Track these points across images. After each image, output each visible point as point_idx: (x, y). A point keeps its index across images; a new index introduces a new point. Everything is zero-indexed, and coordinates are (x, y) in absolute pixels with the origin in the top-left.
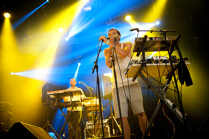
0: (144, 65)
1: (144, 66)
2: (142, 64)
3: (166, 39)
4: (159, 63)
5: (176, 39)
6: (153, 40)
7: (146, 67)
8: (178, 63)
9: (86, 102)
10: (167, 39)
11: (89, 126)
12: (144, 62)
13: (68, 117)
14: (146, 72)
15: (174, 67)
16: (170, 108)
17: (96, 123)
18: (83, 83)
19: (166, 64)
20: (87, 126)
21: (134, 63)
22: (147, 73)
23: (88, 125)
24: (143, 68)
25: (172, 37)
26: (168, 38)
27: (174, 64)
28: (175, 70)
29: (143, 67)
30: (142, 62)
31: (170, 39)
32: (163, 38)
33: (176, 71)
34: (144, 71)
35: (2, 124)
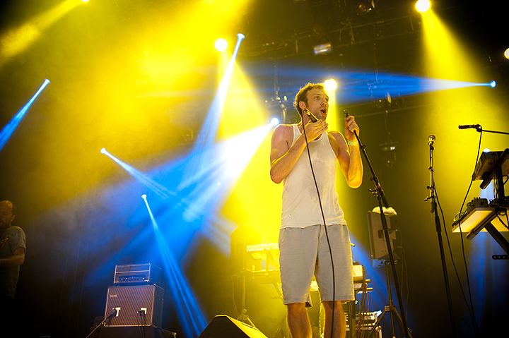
1: (502, 213)
7: (506, 214)
14: (505, 226)
21: (479, 205)
22: (508, 228)
29: (499, 214)
34: (503, 223)
35: (143, 311)
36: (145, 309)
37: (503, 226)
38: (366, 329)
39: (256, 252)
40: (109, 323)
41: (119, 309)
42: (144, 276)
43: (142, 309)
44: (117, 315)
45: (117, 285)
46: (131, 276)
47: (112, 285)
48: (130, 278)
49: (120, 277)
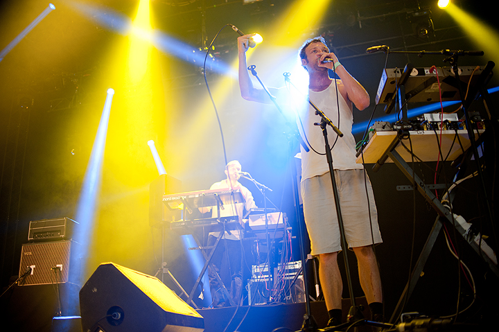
0: (405, 133)
1: (405, 137)
2: (400, 132)
3: (456, 72)
4: (438, 130)
5: (480, 72)
6: (424, 74)
7: (409, 138)
8: (484, 130)
9: (253, 220)
10: (460, 73)
11: (259, 277)
12: (405, 127)
13: (211, 253)
14: (408, 151)
15: (477, 138)
16: (463, 235)
17: (275, 269)
18: (247, 176)
19: (456, 132)
20: (255, 276)
21: (381, 129)
22: (411, 152)
23: (257, 274)
24: (403, 140)
25: (471, 68)
26: (462, 70)
27: (475, 131)
28: (478, 146)
29: (402, 138)
30: (399, 127)
31: (467, 73)
32: (450, 71)
33: (480, 147)
34: (406, 147)
35: (59, 268)
36: (61, 266)
37: (406, 150)
38: (288, 278)
39: (172, 201)
40: (24, 282)
41: (34, 266)
42: (60, 231)
43: (57, 266)
44: (32, 273)
45: (31, 241)
46: (46, 232)
47: (27, 242)
48: (45, 234)
49: (33, 233)
